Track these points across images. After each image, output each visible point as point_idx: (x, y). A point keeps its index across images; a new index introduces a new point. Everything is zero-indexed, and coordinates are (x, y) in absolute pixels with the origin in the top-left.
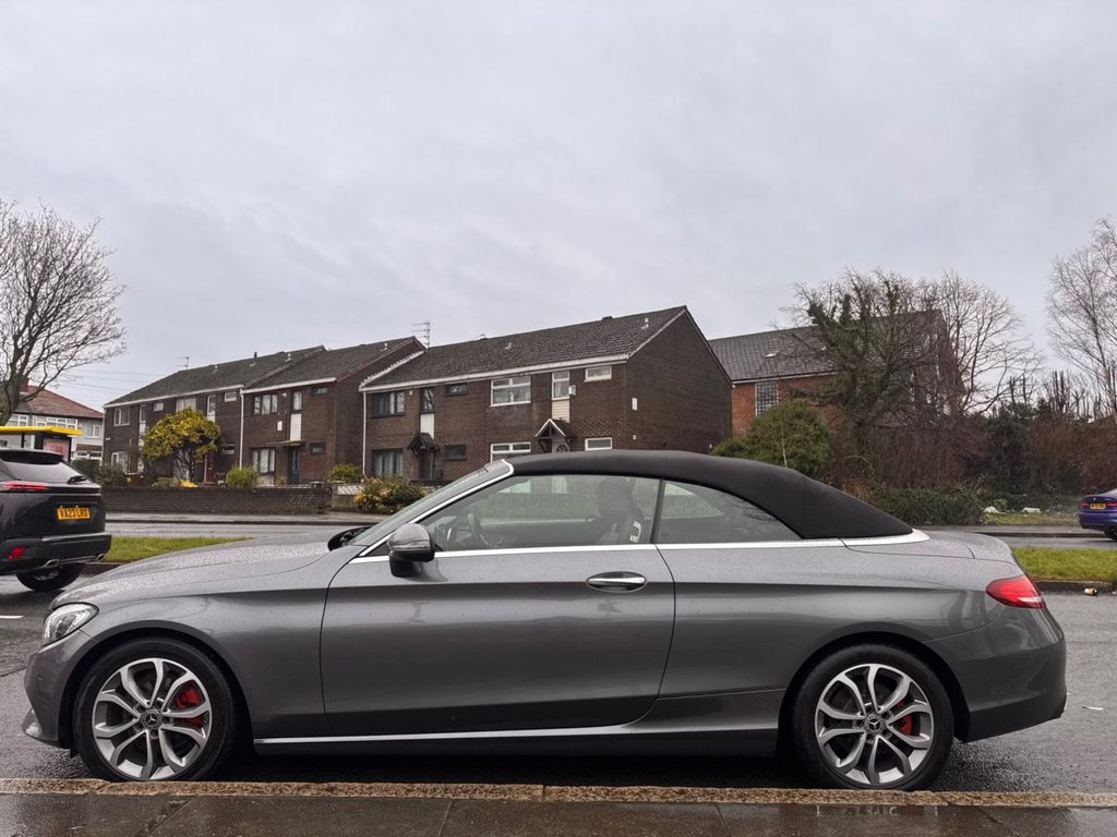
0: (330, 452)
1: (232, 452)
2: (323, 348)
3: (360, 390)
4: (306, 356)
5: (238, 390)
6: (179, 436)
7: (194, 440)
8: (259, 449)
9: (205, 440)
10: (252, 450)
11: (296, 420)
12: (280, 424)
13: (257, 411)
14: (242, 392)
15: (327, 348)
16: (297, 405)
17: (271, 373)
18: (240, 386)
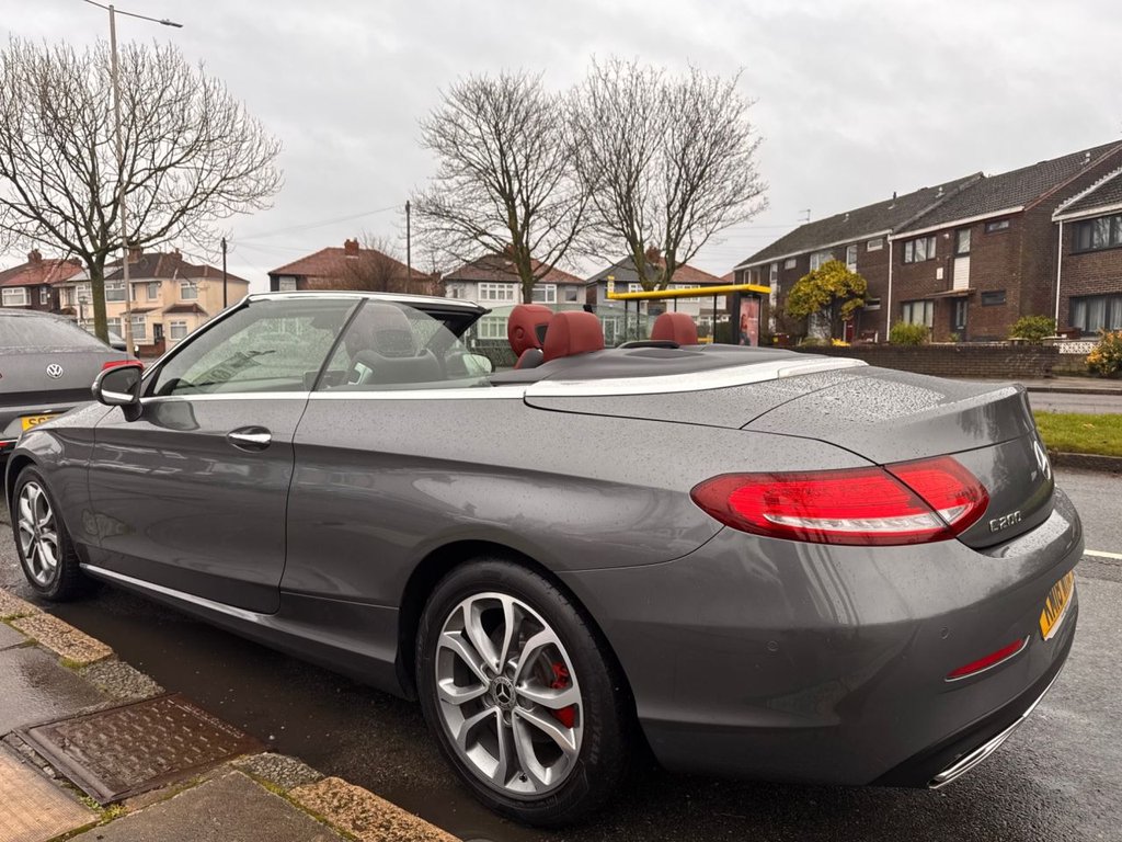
0: (1012, 299)
1: (878, 307)
2: (981, 175)
3: (1053, 220)
4: (962, 187)
5: (885, 237)
6: (824, 291)
7: (840, 294)
8: (911, 303)
9: (852, 295)
10: (902, 304)
11: (962, 267)
12: (940, 273)
13: (909, 258)
14: (890, 238)
15: (986, 175)
16: (965, 246)
17: (922, 213)
18: (888, 231)
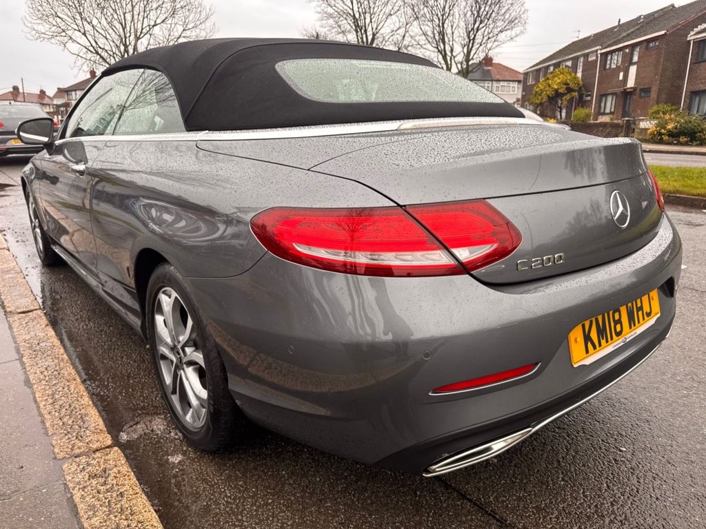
0: (654, 95)
1: (589, 98)
2: (673, 6)
3: (688, 39)
4: (656, 15)
5: (597, 51)
6: (552, 88)
7: (560, 91)
8: (606, 95)
9: (569, 90)
10: (602, 96)
11: (633, 70)
12: (621, 75)
13: (608, 66)
14: (599, 52)
15: (677, 6)
16: (635, 59)
17: (625, 34)
18: (598, 47)
